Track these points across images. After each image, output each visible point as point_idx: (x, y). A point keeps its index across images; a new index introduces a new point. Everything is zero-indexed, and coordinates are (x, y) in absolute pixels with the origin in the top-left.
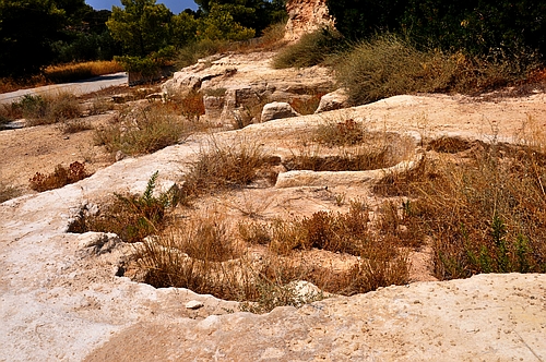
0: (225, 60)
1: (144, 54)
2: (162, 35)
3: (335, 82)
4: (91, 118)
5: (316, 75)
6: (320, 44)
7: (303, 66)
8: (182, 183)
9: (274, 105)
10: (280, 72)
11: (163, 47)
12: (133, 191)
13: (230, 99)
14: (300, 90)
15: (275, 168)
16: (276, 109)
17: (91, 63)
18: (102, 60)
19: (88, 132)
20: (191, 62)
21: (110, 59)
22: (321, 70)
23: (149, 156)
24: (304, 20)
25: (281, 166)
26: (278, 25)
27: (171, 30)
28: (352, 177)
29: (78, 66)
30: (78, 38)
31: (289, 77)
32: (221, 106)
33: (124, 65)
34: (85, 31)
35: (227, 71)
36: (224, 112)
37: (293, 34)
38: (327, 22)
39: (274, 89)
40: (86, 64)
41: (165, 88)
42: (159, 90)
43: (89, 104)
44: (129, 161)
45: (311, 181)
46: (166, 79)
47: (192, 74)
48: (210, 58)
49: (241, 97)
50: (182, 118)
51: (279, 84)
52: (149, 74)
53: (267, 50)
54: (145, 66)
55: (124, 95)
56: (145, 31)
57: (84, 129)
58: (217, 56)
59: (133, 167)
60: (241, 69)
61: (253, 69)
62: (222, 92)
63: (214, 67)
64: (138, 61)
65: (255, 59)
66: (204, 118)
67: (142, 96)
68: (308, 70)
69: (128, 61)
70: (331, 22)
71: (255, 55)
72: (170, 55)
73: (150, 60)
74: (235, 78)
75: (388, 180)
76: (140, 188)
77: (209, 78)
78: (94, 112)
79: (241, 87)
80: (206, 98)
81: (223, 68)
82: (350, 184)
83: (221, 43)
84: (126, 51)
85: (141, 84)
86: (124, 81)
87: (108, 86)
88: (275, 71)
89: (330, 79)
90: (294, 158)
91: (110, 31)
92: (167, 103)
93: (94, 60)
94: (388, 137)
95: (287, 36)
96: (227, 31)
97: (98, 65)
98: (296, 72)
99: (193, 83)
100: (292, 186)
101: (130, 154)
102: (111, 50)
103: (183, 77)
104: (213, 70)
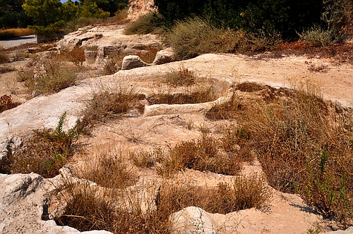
0: (94, 29)
1: (46, 25)
2: (57, 14)
3: (161, 43)
4: (14, 63)
5: (151, 39)
6: (152, 21)
7: (142, 33)
8: (82, 117)
9: (130, 57)
10: (129, 37)
11: (57, 21)
12: (47, 126)
13: (100, 52)
14: (141, 48)
15: (142, 102)
16: (131, 60)
17: (14, 29)
18: (20, 28)
19: (13, 73)
20: (74, 30)
21: (25, 27)
22: (153, 36)
23: (55, 95)
24: (139, 8)
25: (145, 101)
26: (123, 11)
27: (62, 11)
28: (193, 108)
29: (5, 31)
30: (5, 14)
31: (134, 40)
32: (95, 57)
33: (34, 31)
34: (10, 10)
35: (96, 36)
36: (97, 60)
37: (133, 15)
38: (153, 10)
39: (126, 47)
40: (11, 30)
41: (59, 44)
42: (55, 46)
43: (13, 54)
44: (42, 98)
45: (167, 111)
46: (59, 39)
47: (75, 37)
48: (85, 28)
49: (107, 51)
50: (71, 63)
51: (129, 44)
52: (50, 37)
53: (119, 24)
54: (47, 31)
55: (35, 49)
56: (47, 11)
57: (10, 71)
58: (90, 26)
59: (45, 104)
60: (104, 34)
61: (112, 35)
62: (95, 48)
63: (88, 33)
64: (43, 29)
65: (113, 29)
66: (85, 64)
67: (46, 49)
68: (145, 36)
69: (37, 29)
70: (155, 10)
71: (112, 27)
72: (61, 26)
73: (49, 28)
74: (102, 40)
75: (215, 109)
76: (52, 124)
77: (86, 39)
78: (17, 59)
79: (107, 45)
80: (86, 51)
81: (94, 34)
82: (192, 113)
83: (91, 19)
84: (35, 23)
85: (45, 42)
86: (35, 40)
87: (25, 43)
88: (125, 36)
89: (158, 41)
90: (154, 96)
91: (25, 11)
92: (62, 54)
93: (16, 28)
94: (211, 81)
95: (129, 17)
96: (94, 12)
97: (18, 30)
98: (138, 37)
99: (76, 42)
100: (155, 115)
101: (42, 93)
102: (27, 22)
103: (70, 39)
104: (88, 35)
